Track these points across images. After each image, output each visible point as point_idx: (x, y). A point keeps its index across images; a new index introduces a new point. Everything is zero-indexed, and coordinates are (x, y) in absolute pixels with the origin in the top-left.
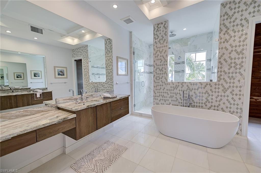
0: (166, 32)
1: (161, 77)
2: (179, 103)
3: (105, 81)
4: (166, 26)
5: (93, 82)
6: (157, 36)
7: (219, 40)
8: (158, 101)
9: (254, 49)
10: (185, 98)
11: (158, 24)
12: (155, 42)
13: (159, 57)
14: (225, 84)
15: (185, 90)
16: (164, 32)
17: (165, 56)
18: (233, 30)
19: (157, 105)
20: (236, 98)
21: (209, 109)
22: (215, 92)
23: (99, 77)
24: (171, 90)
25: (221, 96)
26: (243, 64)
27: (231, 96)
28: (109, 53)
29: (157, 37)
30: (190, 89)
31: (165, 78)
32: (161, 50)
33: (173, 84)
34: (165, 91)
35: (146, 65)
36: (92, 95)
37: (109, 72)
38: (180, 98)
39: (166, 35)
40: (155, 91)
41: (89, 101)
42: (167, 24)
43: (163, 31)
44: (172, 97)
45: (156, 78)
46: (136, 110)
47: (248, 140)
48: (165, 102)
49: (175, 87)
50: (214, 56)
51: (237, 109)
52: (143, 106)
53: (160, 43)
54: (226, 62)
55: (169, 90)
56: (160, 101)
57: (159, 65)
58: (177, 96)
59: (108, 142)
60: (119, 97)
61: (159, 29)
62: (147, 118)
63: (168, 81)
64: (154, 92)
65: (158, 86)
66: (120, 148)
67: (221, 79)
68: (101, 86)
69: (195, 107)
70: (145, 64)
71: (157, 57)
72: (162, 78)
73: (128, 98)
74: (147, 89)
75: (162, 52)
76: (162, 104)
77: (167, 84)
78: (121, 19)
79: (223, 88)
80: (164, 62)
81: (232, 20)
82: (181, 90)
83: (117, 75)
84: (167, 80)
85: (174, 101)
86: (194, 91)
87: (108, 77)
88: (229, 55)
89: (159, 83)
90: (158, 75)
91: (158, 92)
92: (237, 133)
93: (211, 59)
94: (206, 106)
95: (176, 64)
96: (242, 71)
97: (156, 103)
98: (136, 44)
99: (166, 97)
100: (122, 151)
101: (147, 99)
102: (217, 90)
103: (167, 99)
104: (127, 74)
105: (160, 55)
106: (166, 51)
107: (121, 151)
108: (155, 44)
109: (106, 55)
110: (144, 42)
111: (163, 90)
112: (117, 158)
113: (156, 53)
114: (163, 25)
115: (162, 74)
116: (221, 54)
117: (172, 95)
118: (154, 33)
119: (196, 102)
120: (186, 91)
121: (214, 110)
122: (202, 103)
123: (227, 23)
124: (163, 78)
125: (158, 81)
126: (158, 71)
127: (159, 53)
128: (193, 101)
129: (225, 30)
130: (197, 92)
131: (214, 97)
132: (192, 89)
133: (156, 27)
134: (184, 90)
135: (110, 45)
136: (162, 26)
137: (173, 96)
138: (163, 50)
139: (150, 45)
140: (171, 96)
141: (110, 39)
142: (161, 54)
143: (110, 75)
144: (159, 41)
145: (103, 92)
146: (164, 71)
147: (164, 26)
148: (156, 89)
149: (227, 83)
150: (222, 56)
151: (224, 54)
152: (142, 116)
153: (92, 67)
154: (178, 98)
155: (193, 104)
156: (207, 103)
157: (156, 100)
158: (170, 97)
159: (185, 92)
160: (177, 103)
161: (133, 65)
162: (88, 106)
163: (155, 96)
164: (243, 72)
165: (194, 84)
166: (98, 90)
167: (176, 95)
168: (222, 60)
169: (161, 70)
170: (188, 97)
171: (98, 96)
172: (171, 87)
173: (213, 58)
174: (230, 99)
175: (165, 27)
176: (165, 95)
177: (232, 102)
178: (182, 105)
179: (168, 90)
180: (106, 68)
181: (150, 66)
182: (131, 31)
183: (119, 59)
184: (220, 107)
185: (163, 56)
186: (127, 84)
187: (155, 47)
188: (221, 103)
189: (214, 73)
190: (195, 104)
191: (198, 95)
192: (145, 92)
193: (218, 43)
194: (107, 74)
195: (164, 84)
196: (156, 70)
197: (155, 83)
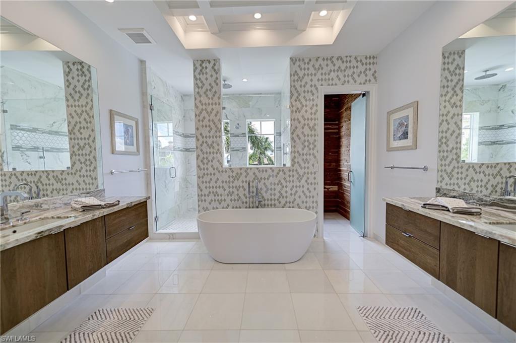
0: (217, 78)
1: (210, 158)
2: (243, 203)
3: (68, 168)
4: (216, 68)
5: (17, 170)
6: (202, 82)
7: (290, 108)
8: (206, 205)
9: (325, 125)
10: (251, 194)
11: (203, 62)
12: (198, 93)
13: (206, 122)
14: (299, 170)
15: (251, 180)
16: (214, 78)
17: (216, 121)
18: (304, 97)
19: (205, 211)
20: (311, 188)
21: (283, 207)
22: (290, 181)
23: (40, 157)
24: (229, 182)
25: (296, 187)
26: (316, 144)
27: (306, 186)
28: (80, 98)
29: (200, 85)
30: (258, 179)
31: (218, 161)
32: (209, 110)
33: (233, 172)
34: (219, 183)
35: (177, 135)
36: (37, 205)
37: (82, 145)
38: (244, 195)
39: (217, 84)
40: (200, 185)
41: (32, 222)
42: (217, 64)
43: (212, 76)
44: (230, 194)
45: (202, 161)
46: (161, 229)
47: (324, 242)
48: (220, 203)
49: (236, 177)
50: (284, 129)
51: (313, 202)
52: (175, 217)
53: (207, 96)
54: (300, 139)
55: (226, 182)
56: (210, 203)
57: (206, 137)
58: (239, 192)
59: (98, 313)
60: (125, 203)
61: (204, 71)
62: (186, 240)
63: (223, 167)
64: (199, 187)
65: (206, 176)
66: (134, 314)
67: (295, 163)
68: (52, 181)
69: (266, 206)
70: (175, 133)
71: (203, 121)
72: (212, 161)
73: (145, 203)
74: (180, 183)
75: (211, 113)
76: (213, 208)
77: (222, 171)
78: (119, 29)
79: (297, 176)
80: (216, 132)
81: (303, 84)
82: (244, 180)
83: (113, 153)
84: (221, 164)
85: (235, 200)
86: (263, 181)
87: (77, 157)
88: (302, 130)
89: (207, 169)
90: (205, 156)
91: (206, 188)
92: (315, 236)
93: (281, 133)
94: (280, 203)
95: (234, 136)
96: (315, 151)
97: (203, 208)
98: (155, 88)
99: (221, 195)
100: (141, 318)
101: (181, 203)
102: (291, 179)
103: (223, 198)
104: (136, 150)
105: (207, 118)
106: (218, 112)
107: (139, 319)
108: (197, 96)
109: (67, 100)
110: (172, 87)
111: (216, 182)
112: (131, 338)
113: (201, 113)
114: (211, 64)
115: (213, 153)
116: (293, 127)
117: (231, 190)
118: (195, 76)
119: (266, 199)
120: (253, 182)
121: (290, 207)
122: (275, 200)
123: (297, 85)
124: (215, 160)
125: (206, 166)
126: (205, 148)
127: (206, 115)
128: (263, 197)
129: (296, 95)
130: (268, 183)
131: (288, 189)
132: (261, 178)
133: (198, 65)
134: (249, 181)
135: (82, 79)
136: (210, 66)
137: (233, 192)
138: (213, 109)
139: (184, 95)
140: (229, 192)
141: (81, 63)
142: (209, 116)
143: (84, 152)
144: (205, 93)
145: (75, 195)
146: (216, 147)
147: (213, 68)
148: (203, 182)
149: (301, 168)
150: (294, 130)
151: (296, 128)
152: (174, 239)
153: (12, 129)
154: (241, 195)
155: (263, 203)
156: (281, 199)
157: (203, 202)
158: (228, 195)
159: (251, 184)
160: (239, 204)
161: (151, 132)
162: (39, 233)
163: (202, 195)
164: (316, 154)
165: (263, 171)
166: (41, 193)
167: (238, 190)
168: (295, 136)
169: (211, 146)
170: (255, 192)
171: (57, 205)
172: (229, 177)
173: (284, 132)
174: (305, 189)
175: (215, 70)
176: (220, 191)
177: (308, 194)
178: (248, 207)
179: (224, 183)
180: (70, 134)
181: (185, 137)
182: (145, 59)
183: (115, 116)
184: (296, 203)
185: (213, 120)
186: (138, 172)
187: (197, 101)
188: (297, 197)
189: (286, 154)
190: (266, 202)
191: (269, 187)
192: (177, 188)
193: (289, 111)
194: (75, 149)
195: (216, 171)
196: (201, 145)
197: (201, 169)
